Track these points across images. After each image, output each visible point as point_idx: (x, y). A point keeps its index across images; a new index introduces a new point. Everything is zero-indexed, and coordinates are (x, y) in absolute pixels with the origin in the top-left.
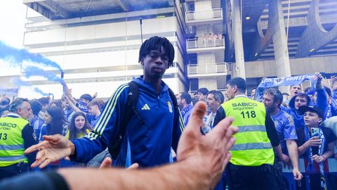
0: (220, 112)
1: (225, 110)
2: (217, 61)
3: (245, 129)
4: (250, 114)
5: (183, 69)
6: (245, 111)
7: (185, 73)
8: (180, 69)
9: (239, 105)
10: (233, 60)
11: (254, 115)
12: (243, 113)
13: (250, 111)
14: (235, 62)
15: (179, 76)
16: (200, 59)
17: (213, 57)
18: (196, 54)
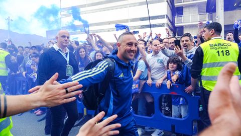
0: (199, 51)
1: (203, 50)
2: (200, 12)
3: (220, 64)
4: (225, 53)
5: (171, 20)
6: (220, 50)
7: (173, 23)
8: (169, 20)
9: (215, 45)
10: (214, 11)
11: (228, 53)
12: (218, 52)
13: (224, 50)
14: (215, 12)
15: (168, 25)
16: (185, 11)
17: (196, 9)
18: (182, 7)
